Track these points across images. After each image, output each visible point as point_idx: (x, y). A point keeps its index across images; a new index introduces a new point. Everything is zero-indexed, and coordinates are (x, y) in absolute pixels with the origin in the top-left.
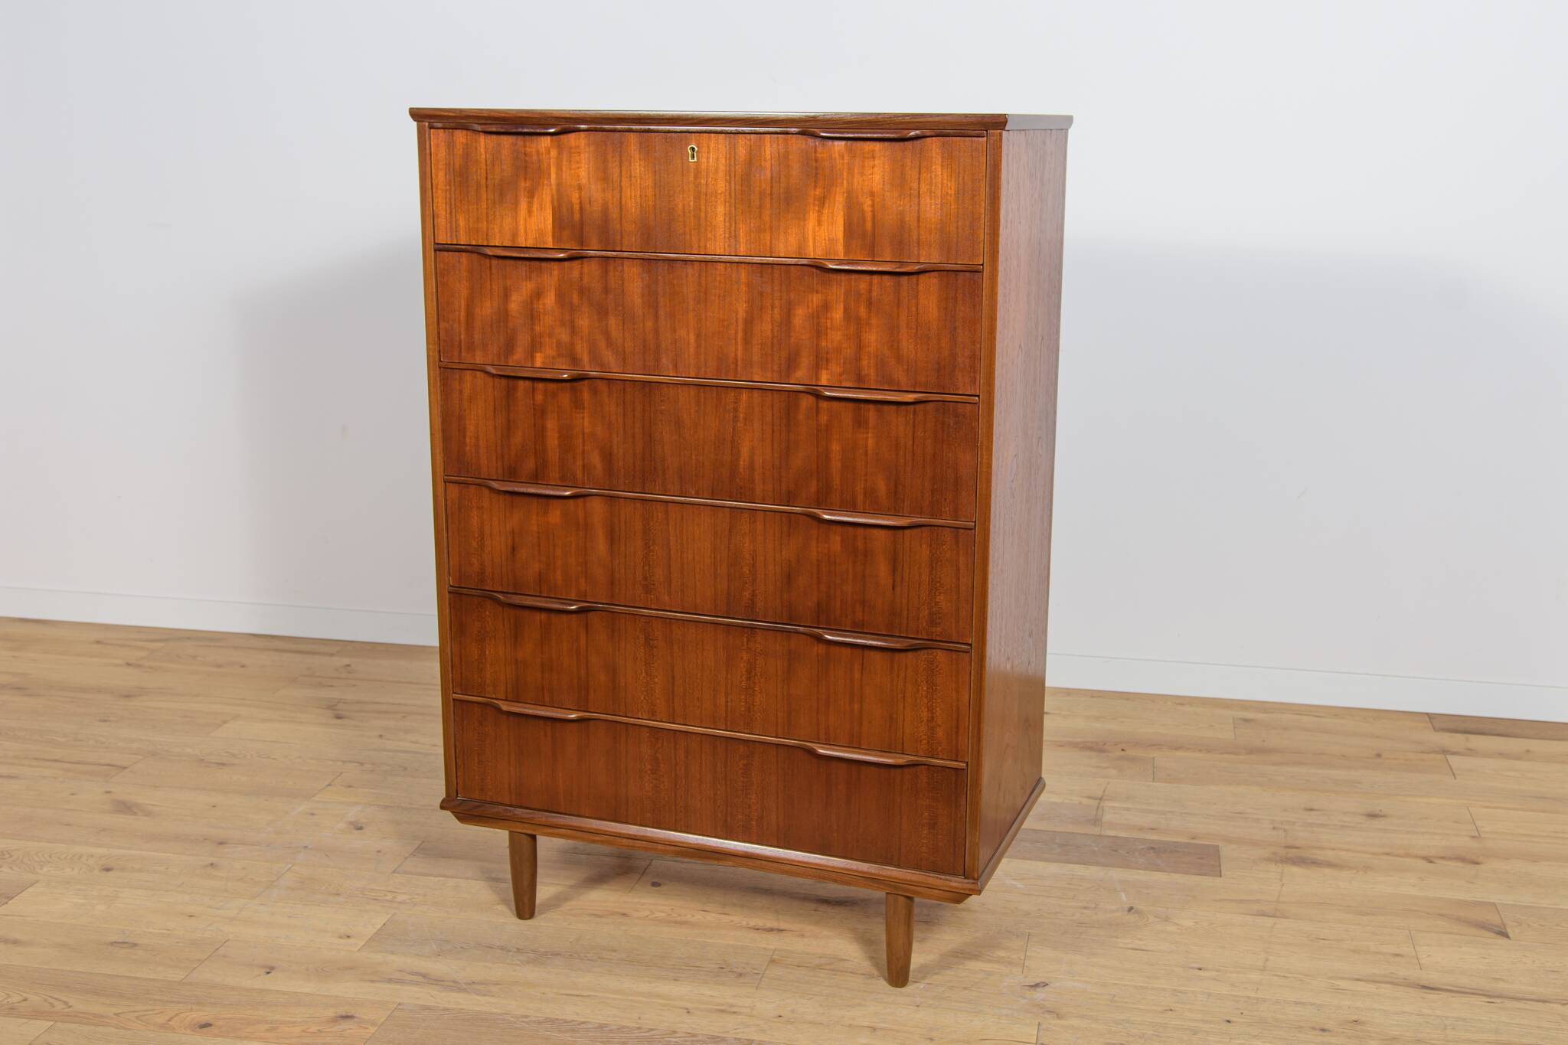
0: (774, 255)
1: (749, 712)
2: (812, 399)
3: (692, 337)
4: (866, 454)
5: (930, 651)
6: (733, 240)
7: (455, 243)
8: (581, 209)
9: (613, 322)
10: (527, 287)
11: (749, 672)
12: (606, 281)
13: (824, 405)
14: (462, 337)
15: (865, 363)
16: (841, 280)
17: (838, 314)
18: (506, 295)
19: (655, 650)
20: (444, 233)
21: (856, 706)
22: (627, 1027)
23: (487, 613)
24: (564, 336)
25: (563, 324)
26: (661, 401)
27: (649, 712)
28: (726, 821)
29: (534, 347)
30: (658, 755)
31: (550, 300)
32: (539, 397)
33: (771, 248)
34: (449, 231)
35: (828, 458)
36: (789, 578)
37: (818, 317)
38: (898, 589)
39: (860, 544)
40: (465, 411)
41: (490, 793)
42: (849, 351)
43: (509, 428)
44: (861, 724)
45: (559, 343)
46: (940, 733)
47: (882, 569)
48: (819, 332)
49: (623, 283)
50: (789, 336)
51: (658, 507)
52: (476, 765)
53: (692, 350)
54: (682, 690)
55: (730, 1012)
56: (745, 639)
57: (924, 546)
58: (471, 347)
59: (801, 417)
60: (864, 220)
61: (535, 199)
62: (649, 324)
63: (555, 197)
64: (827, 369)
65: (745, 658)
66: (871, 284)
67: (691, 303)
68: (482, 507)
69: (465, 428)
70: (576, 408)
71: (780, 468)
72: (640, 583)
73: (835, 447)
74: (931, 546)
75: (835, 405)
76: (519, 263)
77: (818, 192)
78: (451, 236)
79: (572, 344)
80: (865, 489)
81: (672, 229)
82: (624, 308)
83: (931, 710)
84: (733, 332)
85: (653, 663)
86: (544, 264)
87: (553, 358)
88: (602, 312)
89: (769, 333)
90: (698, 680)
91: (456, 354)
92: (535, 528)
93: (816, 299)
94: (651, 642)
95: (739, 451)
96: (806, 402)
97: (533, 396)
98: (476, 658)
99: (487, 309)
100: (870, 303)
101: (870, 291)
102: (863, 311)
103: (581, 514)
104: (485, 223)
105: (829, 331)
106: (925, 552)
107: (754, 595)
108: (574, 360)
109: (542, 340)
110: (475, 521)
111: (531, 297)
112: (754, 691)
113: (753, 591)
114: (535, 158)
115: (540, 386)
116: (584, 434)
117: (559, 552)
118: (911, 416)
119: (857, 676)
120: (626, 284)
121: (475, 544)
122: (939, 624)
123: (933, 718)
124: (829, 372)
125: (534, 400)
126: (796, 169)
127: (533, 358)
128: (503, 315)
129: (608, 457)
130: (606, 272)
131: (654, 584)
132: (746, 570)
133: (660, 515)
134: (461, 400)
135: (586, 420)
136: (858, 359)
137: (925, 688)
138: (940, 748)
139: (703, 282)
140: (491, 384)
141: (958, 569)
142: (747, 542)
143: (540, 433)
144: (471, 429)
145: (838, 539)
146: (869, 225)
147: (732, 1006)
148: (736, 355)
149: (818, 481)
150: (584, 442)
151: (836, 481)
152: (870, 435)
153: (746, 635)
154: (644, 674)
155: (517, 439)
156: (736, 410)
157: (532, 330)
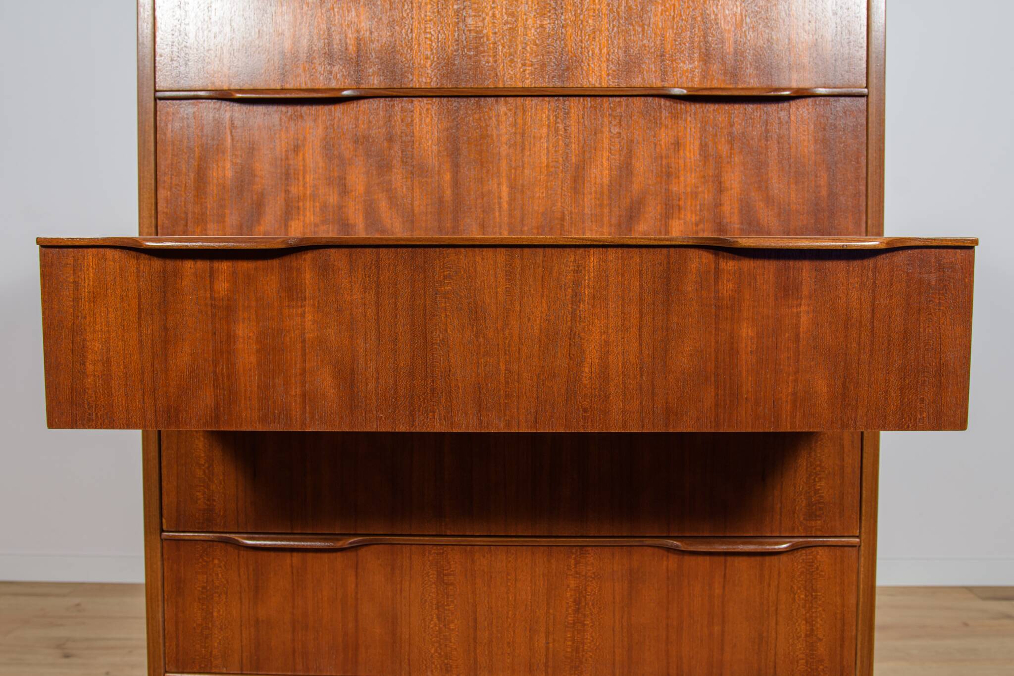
3: (505, 189)
5: (808, 551)
7: (183, 88)
9: (398, 177)
11: (577, 602)
12: (390, 126)
15: (726, 209)
16: (695, 111)
17: (692, 153)
18: (251, 149)
19: (451, 587)
20: (169, 77)
21: (717, 629)
23: (216, 561)
24: (333, 199)
25: (330, 183)
27: (441, 669)
29: (290, 210)
31: (313, 153)
34: (175, 73)
37: (667, 158)
42: (707, 196)
45: (324, 207)
46: (822, 649)
48: (668, 174)
49: (412, 129)
50: (631, 182)
53: (505, 205)
54: (487, 634)
56: (573, 561)
58: (199, 219)
62: (448, 177)
64: (679, 219)
65: (572, 586)
66: (732, 113)
67: (504, 148)
78: (178, 80)
79: (340, 207)
81: (479, 60)
82: (413, 159)
83: (810, 622)
85: (448, 605)
87: (315, 226)
88: (383, 165)
89: (606, 180)
90: (509, 621)
91: (178, 229)
93: (665, 137)
94: (445, 578)
98: (199, 622)
99: (225, 170)
100: (732, 138)
101: (732, 123)
102: (723, 149)
105: (681, 174)
108: (344, 227)
109: (301, 205)
111: (287, 152)
112: (584, 625)
119: (718, 591)
120: (416, 128)
122: (819, 516)
123: (812, 630)
127: (286, 226)
128: (248, 176)
130: (391, 115)
136: (718, 205)
137: (803, 596)
139: (520, 121)
141: (842, 446)
148: (563, 207)
154: (435, 620)
157: (287, 192)
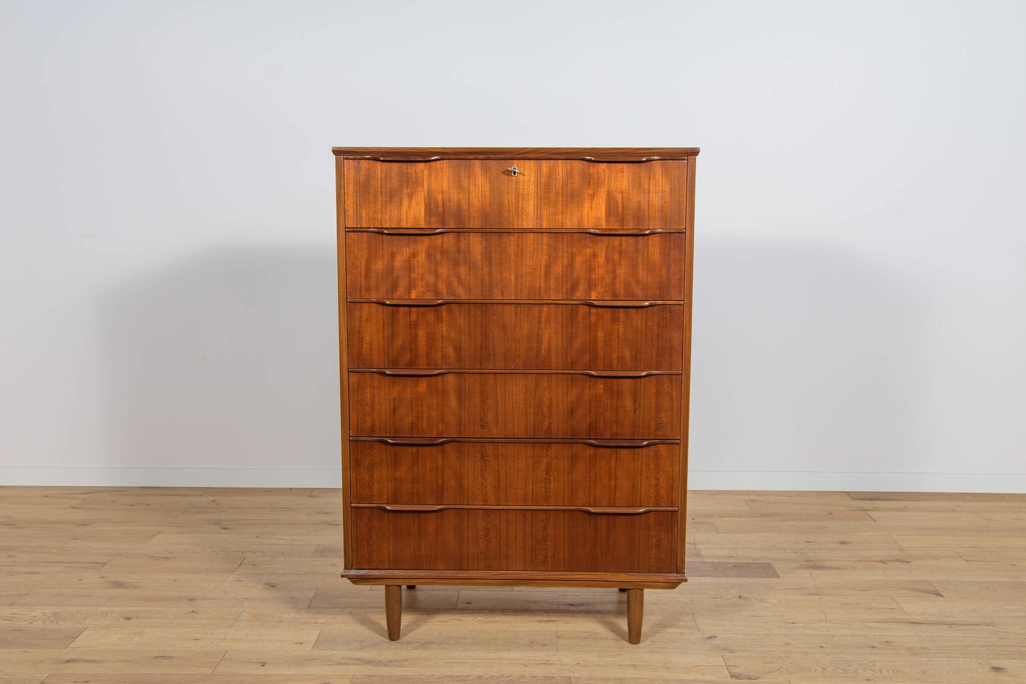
0: (564, 228)
1: (547, 493)
2: (586, 308)
3: (513, 277)
4: (618, 337)
5: (656, 446)
6: (539, 220)
7: (359, 227)
8: (443, 205)
9: (463, 270)
10: (407, 251)
11: (547, 469)
12: (459, 247)
13: (594, 310)
14: (363, 283)
15: (617, 286)
16: (603, 240)
17: (601, 259)
18: (393, 256)
19: (488, 462)
20: (352, 221)
21: (613, 482)
22: (495, 676)
23: (376, 451)
24: (431, 279)
25: (430, 272)
26: (493, 314)
27: (483, 500)
28: (532, 560)
29: (411, 286)
30: (488, 525)
31: (422, 258)
32: (414, 317)
33: (562, 223)
34: (355, 219)
35: (596, 342)
36: (572, 412)
37: (590, 261)
38: (637, 413)
39: (615, 389)
40: (363, 328)
41: (375, 563)
42: (608, 279)
43: (393, 336)
44: (615, 493)
45: (427, 284)
46: (662, 492)
47: (628, 402)
48: (590, 269)
49: (469, 247)
50: (573, 273)
51: (490, 377)
52: (366, 547)
53: (513, 284)
54: (504, 484)
55: (549, 664)
56: (545, 450)
57: (652, 386)
58: (368, 289)
59: (580, 318)
60: (617, 207)
61: (414, 199)
62: (486, 270)
63: (427, 198)
64: (595, 290)
65: (544, 461)
66: (621, 241)
67: (513, 256)
68: (374, 386)
69: (363, 338)
70: (438, 322)
71: (567, 348)
72: (478, 423)
73: (600, 334)
74: (656, 386)
75: (600, 310)
76: (401, 237)
77: (590, 191)
78: (357, 223)
79: (436, 284)
80: (618, 356)
81: (501, 215)
82: (470, 262)
83: (657, 479)
84: (538, 272)
85: (486, 471)
86: (418, 238)
87: (423, 293)
88: (456, 265)
89: (561, 272)
90: (515, 478)
91: (358, 294)
92: (409, 396)
93: (588, 251)
94: (485, 458)
95: (542, 341)
96: (583, 310)
97: (410, 316)
98: (367, 479)
99: (379, 266)
100: (620, 252)
101: (621, 246)
102: (616, 257)
103: (440, 386)
104: (380, 214)
105: (596, 269)
106: (653, 390)
107: (550, 424)
108: (437, 293)
109: (416, 283)
110: (368, 395)
111: (409, 257)
112: (550, 480)
113: (550, 421)
114: (414, 175)
115: (415, 310)
116: (443, 337)
117: (425, 409)
118: (645, 314)
119: (613, 465)
120: (471, 247)
121: (368, 409)
122: (661, 430)
123: (658, 483)
124: (596, 292)
125: (410, 318)
126: (577, 179)
127: (409, 293)
128: (390, 269)
129: (458, 349)
130: (459, 241)
131: (487, 423)
132: (545, 409)
133: (491, 381)
134: (361, 322)
135: (445, 328)
136: (614, 284)
137: (653, 467)
138: (662, 501)
139: (520, 244)
140: (382, 311)
141: (672, 397)
142: (546, 393)
143: (414, 339)
144: (367, 338)
145: (602, 386)
146: (620, 209)
147: (549, 661)
148: (540, 285)
149: (590, 354)
150: (443, 341)
151: (601, 353)
152: (621, 326)
153: (545, 448)
154: (480, 478)
155: (399, 342)
156: (540, 317)
157: (410, 277)
